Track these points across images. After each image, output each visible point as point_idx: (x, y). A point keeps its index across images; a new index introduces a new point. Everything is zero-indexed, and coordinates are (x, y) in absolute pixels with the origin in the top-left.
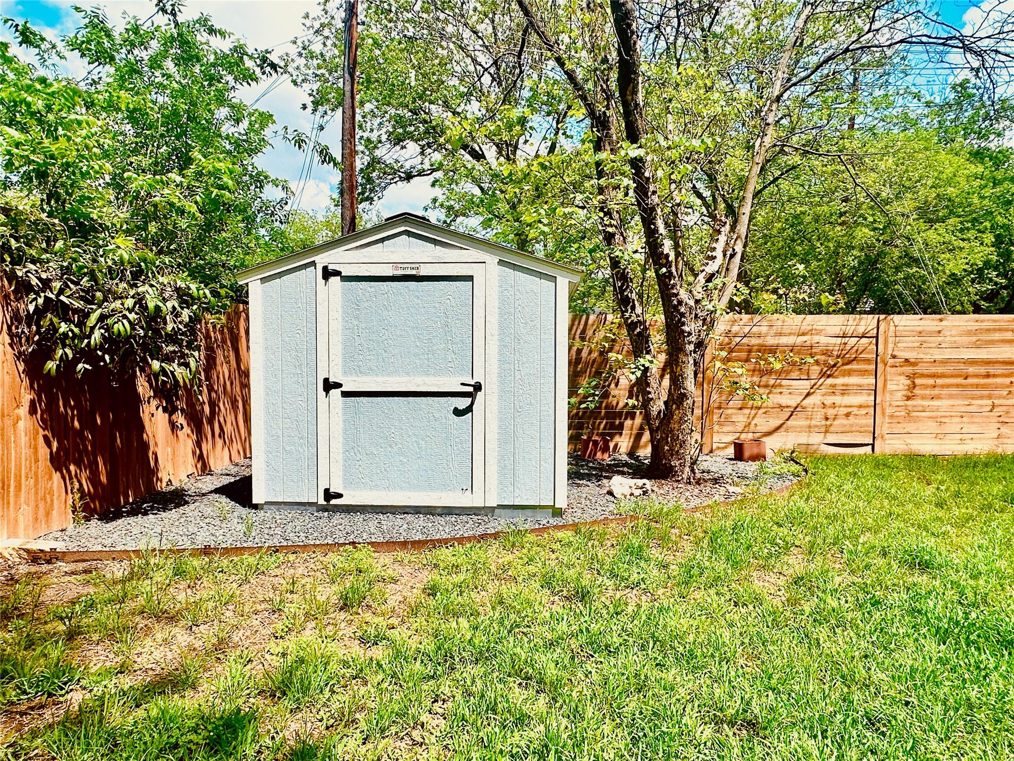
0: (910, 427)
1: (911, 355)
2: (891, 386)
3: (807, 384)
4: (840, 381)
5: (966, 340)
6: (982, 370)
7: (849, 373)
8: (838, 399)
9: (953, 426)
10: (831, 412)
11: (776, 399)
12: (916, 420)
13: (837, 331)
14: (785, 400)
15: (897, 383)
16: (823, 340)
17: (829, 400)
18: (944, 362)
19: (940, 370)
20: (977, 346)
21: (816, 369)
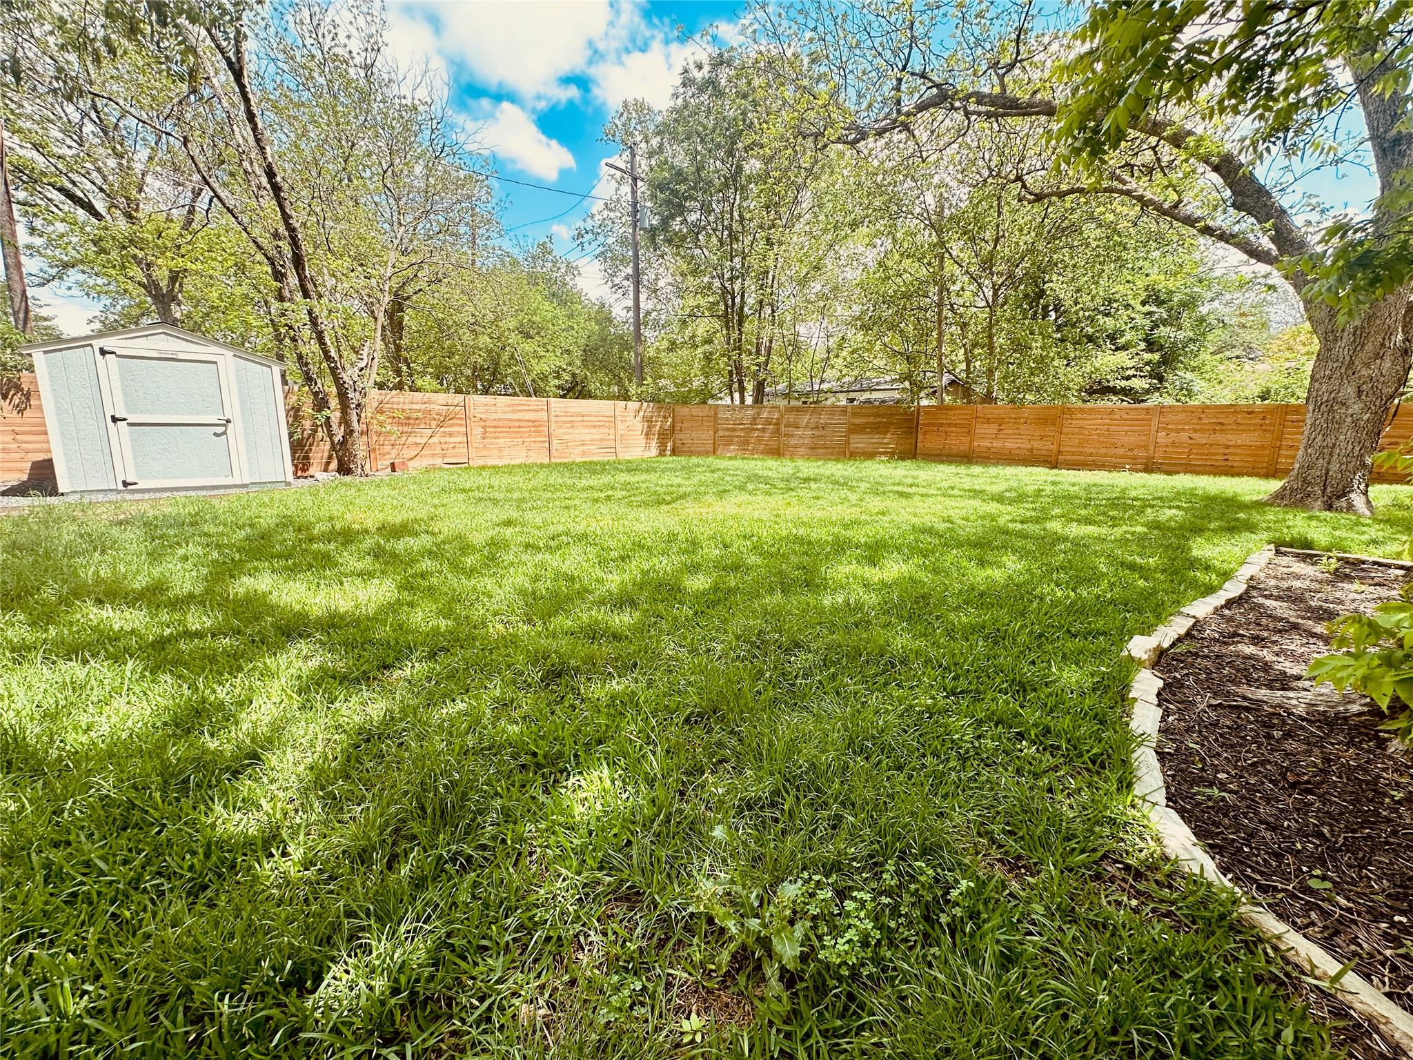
0: (486, 453)
1: (483, 416)
2: (474, 432)
3: (430, 431)
4: (447, 429)
5: (508, 409)
6: (516, 424)
7: (452, 425)
8: (448, 439)
9: (506, 452)
10: (445, 446)
11: (412, 439)
12: (489, 449)
13: (443, 402)
14: (418, 440)
15: (477, 431)
16: (437, 407)
17: (443, 440)
18: (499, 420)
19: (497, 424)
20: (513, 412)
21: (434, 424)
